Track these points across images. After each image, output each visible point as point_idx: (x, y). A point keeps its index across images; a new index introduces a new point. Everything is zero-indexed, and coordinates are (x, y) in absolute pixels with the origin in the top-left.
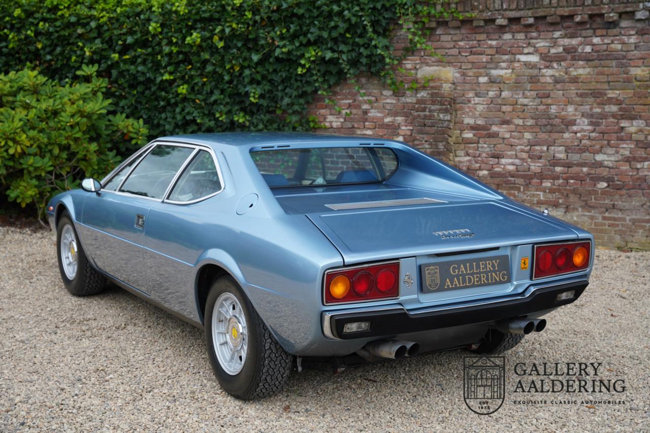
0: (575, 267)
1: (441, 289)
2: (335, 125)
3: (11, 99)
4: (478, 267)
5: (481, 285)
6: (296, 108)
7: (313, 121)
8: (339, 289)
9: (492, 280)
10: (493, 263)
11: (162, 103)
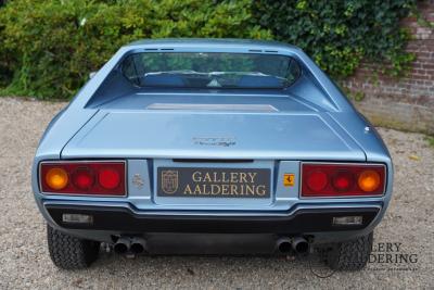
0: (362, 192)
1: (179, 193)
2: (424, 37)
3: (176, 13)
4: (228, 177)
5: (230, 196)
6: (388, 21)
7: (405, 33)
8: (58, 181)
9: (245, 192)
10: (248, 176)
11: (289, 17)
